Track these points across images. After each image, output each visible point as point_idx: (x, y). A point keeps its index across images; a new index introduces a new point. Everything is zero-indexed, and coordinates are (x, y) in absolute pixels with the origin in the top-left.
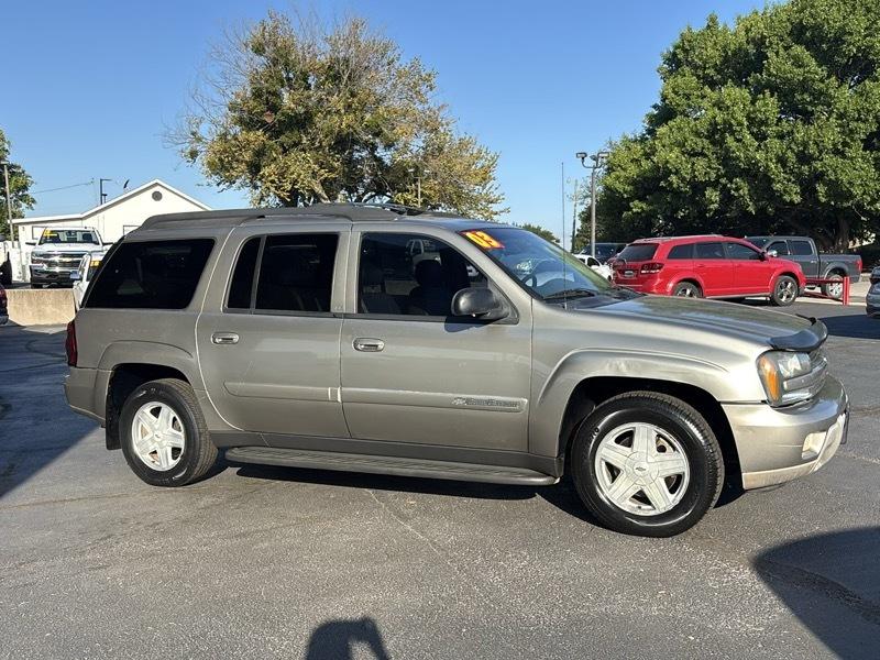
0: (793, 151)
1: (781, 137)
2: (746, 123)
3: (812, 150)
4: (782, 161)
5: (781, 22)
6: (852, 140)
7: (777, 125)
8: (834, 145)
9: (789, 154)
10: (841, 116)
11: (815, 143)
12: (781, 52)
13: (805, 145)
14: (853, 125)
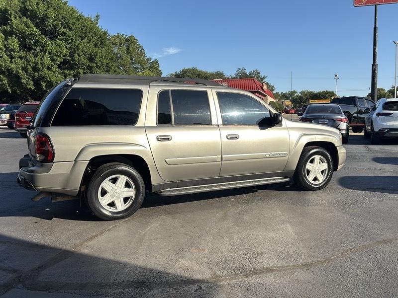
0: (30, 65)
1: (20, 58)
2: (4, 49)
3: (40, 66)
4: (25, 69)
5: (15, 4)
6: (55, 64)
7: (18, 52)
8: (49, 65)
9: (29, 67)
10: (50, 53)
11: (41, 63)
12: (18, 18)
13: (36, 63)
14: (55, 58)
